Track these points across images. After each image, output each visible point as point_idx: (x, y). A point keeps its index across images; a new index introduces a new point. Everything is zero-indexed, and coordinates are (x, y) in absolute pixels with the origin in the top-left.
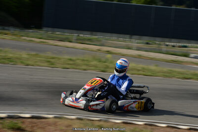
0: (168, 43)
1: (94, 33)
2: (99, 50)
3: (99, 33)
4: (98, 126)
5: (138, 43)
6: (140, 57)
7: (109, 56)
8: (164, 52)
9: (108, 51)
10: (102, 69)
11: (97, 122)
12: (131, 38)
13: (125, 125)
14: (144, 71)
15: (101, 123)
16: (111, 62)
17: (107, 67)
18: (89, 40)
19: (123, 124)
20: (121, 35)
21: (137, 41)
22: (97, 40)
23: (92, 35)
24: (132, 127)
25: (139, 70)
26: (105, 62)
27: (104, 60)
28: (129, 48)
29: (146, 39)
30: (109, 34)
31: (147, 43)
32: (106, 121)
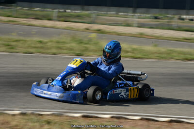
0: (184, 17)
1: (86, 7)
3: (92, 7)
6: (141, 35)
8: (175, 28)
12: (134, 12)
16: (95, 44)
17: (87, 49)
20: (122, 9)
23: (83, 9)
26: (86, 44)
28: (128, 25)
29: (156, 12)
30: (106, 8)
31: (156, 18)
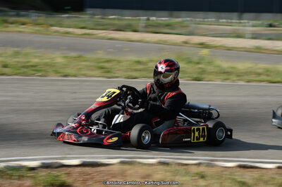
1: (176, 13)
2: (186, 43)
3: (183, 13)
4: (197, 174)
5: (253, 26)
6: (258, 50)
7: (205, 52)
9: (202, 44)
10: (195, 76)
11: (194, 167)
12: (240, 18)
13: (242, 170)
14: (268, 75)
15: (202, 169)
16: (210, 63)
17: (203, 72)
18: (168, 25)
19: (239, 169)
20: (223, 14)
21: (252, 23)
22: (182, 26)
23: (171, 16)
24: (255, 174)
25: (259, 74)
26: (198, 63)
27: (195, 59)
28: (239, 36)
29: (268, 18)
30: (201, 14)
31: (271, 26)
32: (209, 165)
